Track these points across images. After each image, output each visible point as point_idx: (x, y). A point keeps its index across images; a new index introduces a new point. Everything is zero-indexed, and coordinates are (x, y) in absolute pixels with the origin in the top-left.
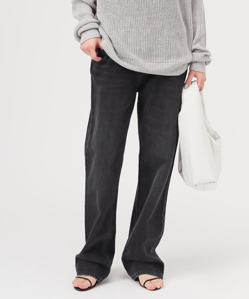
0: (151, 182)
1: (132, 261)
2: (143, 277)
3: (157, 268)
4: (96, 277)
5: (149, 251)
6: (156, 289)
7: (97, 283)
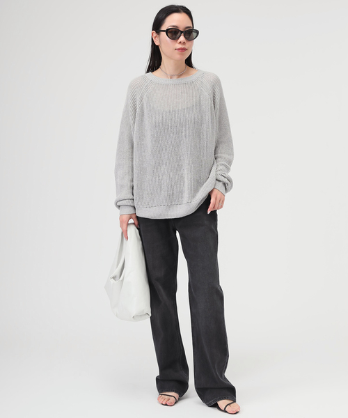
3: (231, 392)
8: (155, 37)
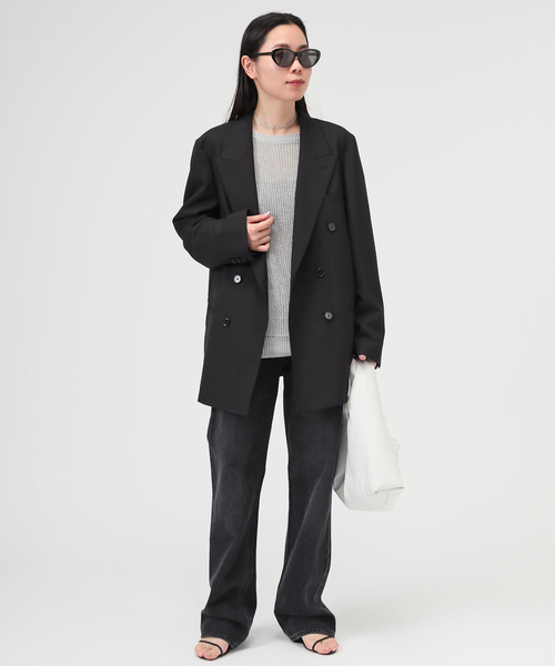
0: (306, 502)
1: (290, 616)
2: (310, 639)
3: (326, 623)
4: (226, 639)
5: (311, 599)
6: (331, 653)
7: (230, 649)
8: (248, 66)
